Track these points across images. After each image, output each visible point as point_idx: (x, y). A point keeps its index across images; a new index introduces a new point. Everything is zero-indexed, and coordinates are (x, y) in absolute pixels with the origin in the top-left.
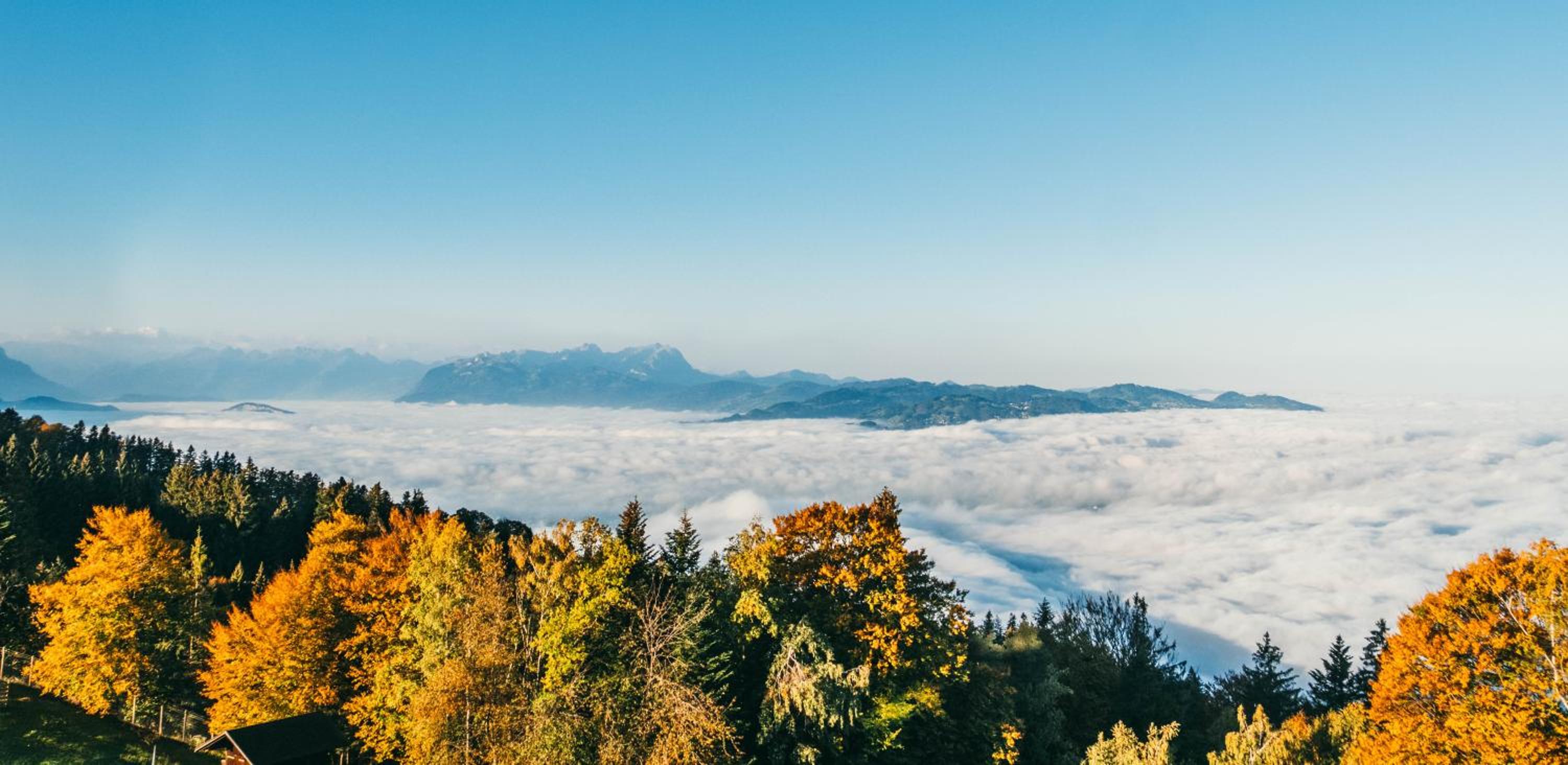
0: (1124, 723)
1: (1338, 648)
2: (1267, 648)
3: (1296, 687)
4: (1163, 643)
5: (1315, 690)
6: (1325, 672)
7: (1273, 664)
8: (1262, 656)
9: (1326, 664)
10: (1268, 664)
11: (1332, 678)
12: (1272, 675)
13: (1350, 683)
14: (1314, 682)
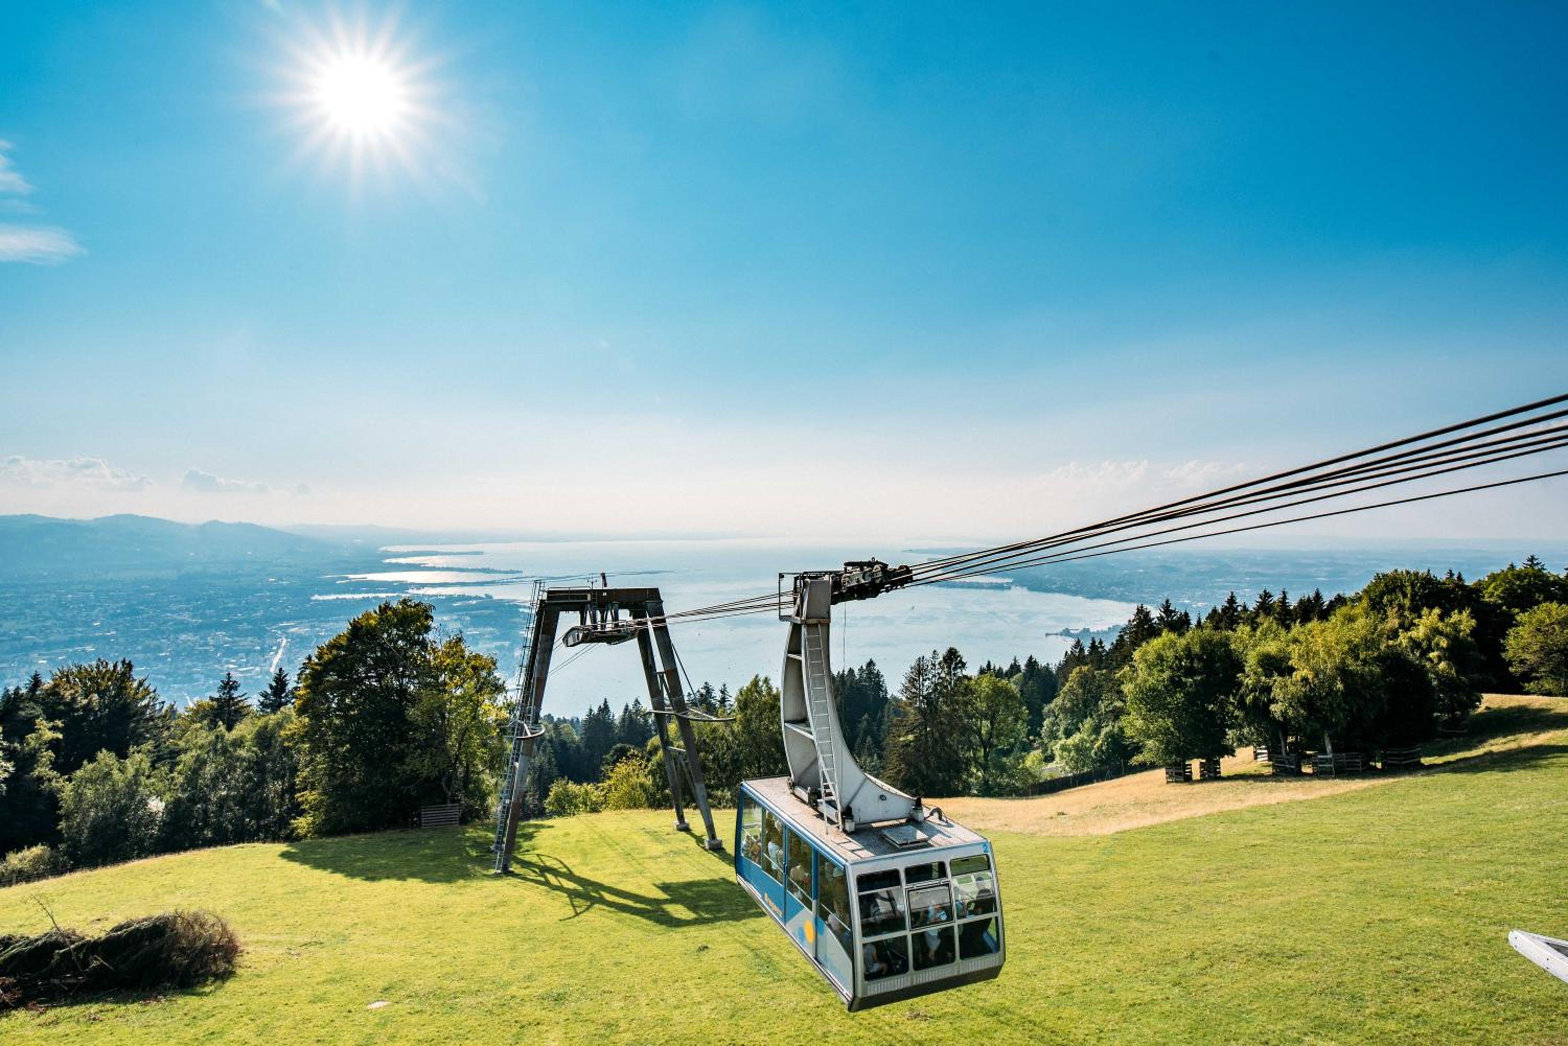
0: (106, 748)
1: (280, 675)
2: (228, 683)
3: (248, 704)
4: (146, 689)
5: (262, 704)
6: (269, 691)
7: (232, 692)
8: (225, 688)
9: (271, 687)
10: (229, 692)
11: (275, 694)
12: (232, 698)
13: (286, 696)
14: (262, 699)
